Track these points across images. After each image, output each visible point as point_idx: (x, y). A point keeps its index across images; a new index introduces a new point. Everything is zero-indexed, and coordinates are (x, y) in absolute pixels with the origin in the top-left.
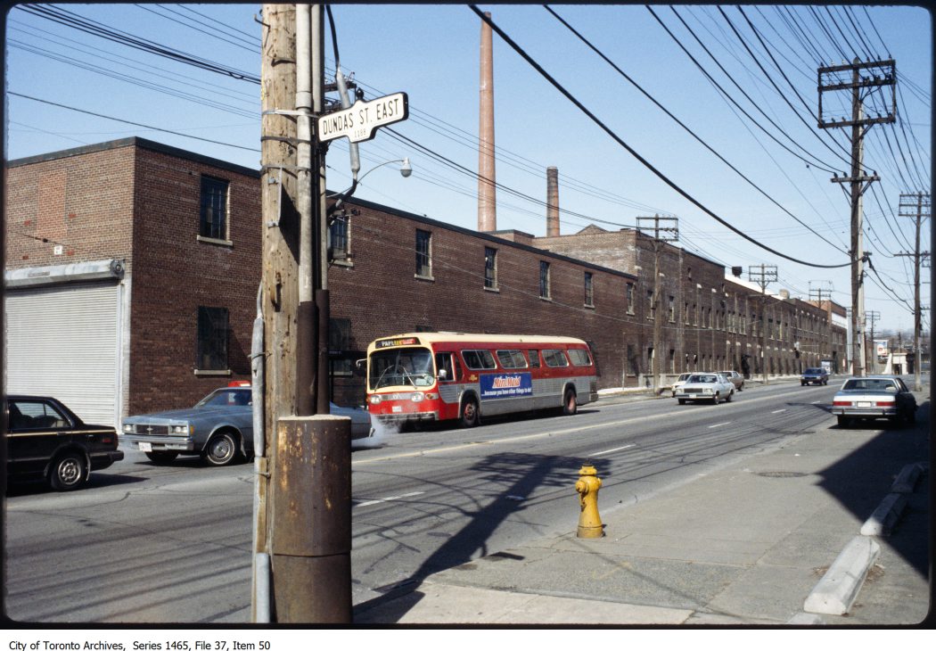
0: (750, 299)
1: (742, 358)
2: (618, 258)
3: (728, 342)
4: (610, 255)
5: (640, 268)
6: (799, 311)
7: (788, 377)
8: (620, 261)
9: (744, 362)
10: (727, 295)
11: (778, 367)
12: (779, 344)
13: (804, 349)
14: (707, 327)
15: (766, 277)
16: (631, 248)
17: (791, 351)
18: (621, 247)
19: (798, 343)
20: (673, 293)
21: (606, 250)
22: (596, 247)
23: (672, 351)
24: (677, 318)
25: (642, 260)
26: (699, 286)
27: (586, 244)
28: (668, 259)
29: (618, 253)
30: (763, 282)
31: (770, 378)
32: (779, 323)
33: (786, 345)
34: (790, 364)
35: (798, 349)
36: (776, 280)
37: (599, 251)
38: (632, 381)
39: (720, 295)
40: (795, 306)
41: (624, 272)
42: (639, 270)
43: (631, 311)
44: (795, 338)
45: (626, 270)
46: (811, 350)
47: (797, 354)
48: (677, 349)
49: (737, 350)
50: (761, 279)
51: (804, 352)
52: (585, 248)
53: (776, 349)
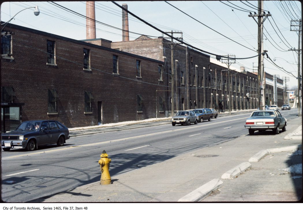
0: (223, 72)
1: (219, 102)
2: (154, 52)
3: (212, 94)
4: (151, 51)
5: (165, 57)
6: (249, 78)
7: (243, 111)
8: (155, 54)
9: (220, 104)
10: (211, 70)
11: (238, 105)
12: (238, 94)
13: (252, 96)
14: (201, 87)
15: (230, 61)
16: (161, 48)
17: (245, 97)
18: (156, 47)
19: (248, 94)
20: (183, 70)
21: (148, 49)
22: (143, 47)
23: (183, 99)
24: (185, 82)
25: (166, 53)
26: (196, 66)
27: (138, 45)
28: (180, 53)
29: (155, 50)
30: (229, 64)
31: (233, 111)
32: (238, 84)
33: (242, 95)
34: (244, 104)
35: (248, 97)
36: (235, 63)
37: (145, 49)
38: (162, 114)
39: (207, 70)
40: (246, 75)
41: (157, 59)
42: (165, 58)
43: (161, 79)
44: (246, 92)
45: (158, 59)
46: (255, 97)
47: (248, 99)
48: (185, 98)
49: (217, 98)
50: (227, 62)
51: (251, 98)
52: (137, 47)
53: (237, 97)
